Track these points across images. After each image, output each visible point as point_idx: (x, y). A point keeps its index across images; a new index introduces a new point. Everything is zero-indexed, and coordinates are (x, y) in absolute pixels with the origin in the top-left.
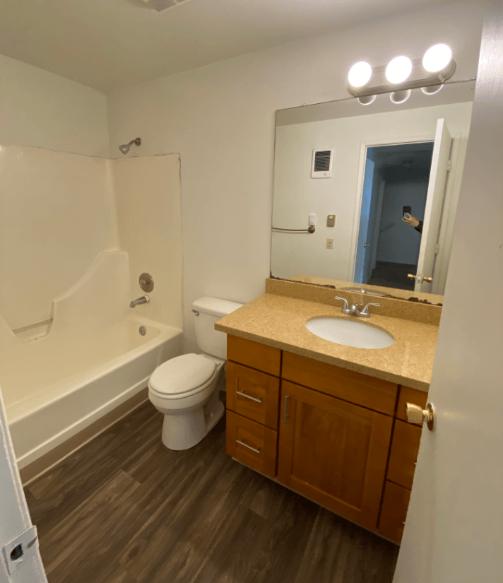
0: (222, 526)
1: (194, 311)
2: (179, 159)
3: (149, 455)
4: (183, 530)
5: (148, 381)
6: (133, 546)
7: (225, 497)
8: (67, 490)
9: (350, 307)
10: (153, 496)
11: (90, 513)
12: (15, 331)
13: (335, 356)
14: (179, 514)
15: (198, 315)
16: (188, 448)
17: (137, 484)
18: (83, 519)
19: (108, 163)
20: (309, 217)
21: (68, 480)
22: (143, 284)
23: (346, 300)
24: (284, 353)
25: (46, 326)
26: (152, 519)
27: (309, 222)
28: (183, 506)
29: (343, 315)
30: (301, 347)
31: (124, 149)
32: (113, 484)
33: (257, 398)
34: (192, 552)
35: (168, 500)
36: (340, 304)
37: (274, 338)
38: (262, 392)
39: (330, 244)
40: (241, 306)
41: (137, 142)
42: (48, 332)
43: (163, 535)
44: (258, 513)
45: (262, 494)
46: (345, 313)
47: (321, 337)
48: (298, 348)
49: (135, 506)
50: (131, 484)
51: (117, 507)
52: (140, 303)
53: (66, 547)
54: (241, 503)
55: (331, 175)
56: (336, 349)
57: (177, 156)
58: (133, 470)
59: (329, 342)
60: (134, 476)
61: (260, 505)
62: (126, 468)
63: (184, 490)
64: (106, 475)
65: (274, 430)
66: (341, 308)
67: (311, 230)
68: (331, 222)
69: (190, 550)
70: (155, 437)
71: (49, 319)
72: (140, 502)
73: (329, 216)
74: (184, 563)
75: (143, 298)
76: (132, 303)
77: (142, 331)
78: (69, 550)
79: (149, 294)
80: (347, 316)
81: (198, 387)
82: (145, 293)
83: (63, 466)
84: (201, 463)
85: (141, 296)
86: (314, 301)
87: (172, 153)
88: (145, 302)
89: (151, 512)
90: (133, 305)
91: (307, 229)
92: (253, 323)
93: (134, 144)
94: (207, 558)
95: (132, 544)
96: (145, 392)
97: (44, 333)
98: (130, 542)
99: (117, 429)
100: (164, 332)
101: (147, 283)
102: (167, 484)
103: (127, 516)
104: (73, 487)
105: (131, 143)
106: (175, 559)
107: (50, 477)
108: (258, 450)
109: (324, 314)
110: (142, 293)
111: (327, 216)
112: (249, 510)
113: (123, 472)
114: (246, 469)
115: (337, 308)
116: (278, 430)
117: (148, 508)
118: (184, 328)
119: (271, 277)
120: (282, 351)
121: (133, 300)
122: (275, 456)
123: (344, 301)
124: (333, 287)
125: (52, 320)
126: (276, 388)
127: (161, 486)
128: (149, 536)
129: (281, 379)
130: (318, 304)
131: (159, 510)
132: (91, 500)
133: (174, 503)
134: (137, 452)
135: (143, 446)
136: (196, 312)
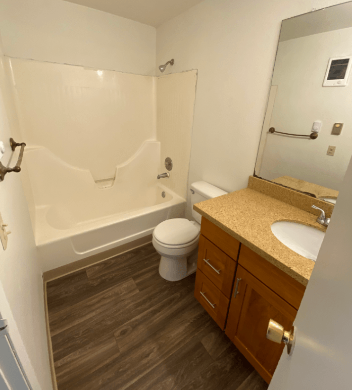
0: (179, 344)
1: (192, 190)
2: (197, 74)
3: (150, 275)
4: (155, 333)
5: (153, 230)
6: (124, 328)
7: (187, 324)
8: (103, 278)
9: (325, 219)
10: (144, 302)
11: (110, 297)
12: (96, 182)
13: (286, 264)
14: (155, 321)
15: (194, 193)
16: (173, 281)
17: (138, 291)
18: (105, 298)
19: (154, 79)
20: (314, 123)
21: (106, 272)
22: (166, 165)
23: (323, 212)
24: (242, 245)
25: (112, 181)
26: (139, 317)
27: (313, 128)
28: (159, 318)
29: (317, 224)
30: (257, 246)
31: (162, 68)
32: (125, 285)
33: (217, 269)
34: (155, 350)
35: (151, 309)
36: (318, 213)
37: (235, 230)
38: (223, 267)
39: (331, 151)
40: (225, 193)
41: (172, 62)
42: (113, 184)
43: (142, 329)
44: (205, 347)
45: (213, 336)
46: (320, 223)
47: (281, 241)
48: (253, 245)
49: (133, 304)
50: (134, 290)
51: (123, 300)
52: (163, 177)
53: (93, 311)
54: (196, 334)
55: (345, 84)
56: (292, 258)
57: (196, 71)
58: (137, 281)
59: (286, 248)
60: (138, 284)
61: (209, 342)
62: (135, 278)
63: (162, 307)
64: (124, 278)
65: (227, 298)
66: (316, 217)
67: (313, 136)
68: (336, 130)
69: (154, 348)
70: (155, 265)
71: (113, 177)
72: (135, 303)
73: (336, 124)
74: (148, 355)
75: (166, 174)
76: (159, 176)
77: (163, 195)
78: (94, 314)
79: (169, 172)
80: (320, 226)
81: (182, 244)
82: (168, 171)
83: (105, 263)
84: (178, 294)
85: (165, 172)
86: (291, 204)
87: (193, 69)
88: (167, 176)
89: (140, 312)
90: (159, 178)
91: (309, 134)
92: (223, 212)
93: (169, 64)
94: (163, 360)
95: (124, 327)
96: (150, 237)
97: (110, 185)
98: (123, 325)
99: (136, 252)
100: (175, 198)
101: (169, 164)
102: (154, 299)
103: (127, 307)
104: (106, 277)
105: (167, 64)
106: (145, 349)
107: (97, 267)
108: (214, 306)
109: (296, 219)
110: (166, 171)
111: (334, 123)
112: (200, 343)
113: (132, 280)
114: (206, 313)
115: (312, 216)
116: (230, 298)
117: (139, 308)
118: (187, 199)
119: (255, 175)
120: (240, 243)
121: (160, 174)
122: (225, 315)
123: (321, 212)
124: (313, 196)
125: (115, 178)
126: (233, 269)
127: (150, 298)
128: (135, 327)
129: (237, 264)
130: (293, 208)
131: (145, 313)
132: (112, 289)
133: (155, 312)
134: (143, 270)
135: (148, 268)
136: (193, 191)
